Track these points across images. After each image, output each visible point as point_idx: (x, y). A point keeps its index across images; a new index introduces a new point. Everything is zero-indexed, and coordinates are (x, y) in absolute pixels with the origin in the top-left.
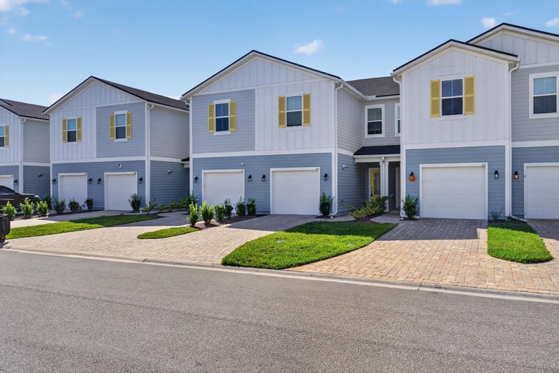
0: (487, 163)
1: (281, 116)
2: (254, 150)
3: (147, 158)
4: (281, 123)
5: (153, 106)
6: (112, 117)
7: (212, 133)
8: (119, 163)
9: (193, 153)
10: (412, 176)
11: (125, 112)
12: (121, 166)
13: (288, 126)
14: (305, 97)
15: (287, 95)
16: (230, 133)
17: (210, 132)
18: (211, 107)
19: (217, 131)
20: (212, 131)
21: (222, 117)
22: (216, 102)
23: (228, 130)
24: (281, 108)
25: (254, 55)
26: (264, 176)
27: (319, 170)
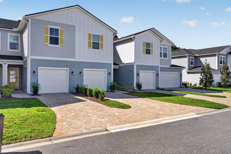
1: (89, 43)
2: (75, 58)
4: (89, 46)
7: (47, 45)
9: (31, 55)
10: (138, 75)
13: (93, 48)
14: (101, 36)
15: (93, 33)
16: (60, 47)
17: (45, 43)
18: (47, 29)
19: (50, 44)
20: (47, 43)
21: (54, 36)
22: (50, 26)
23: (58, 44)
24: (90, 39)
25: (77, 8)
26: (80, 73)
27: (106, 71)
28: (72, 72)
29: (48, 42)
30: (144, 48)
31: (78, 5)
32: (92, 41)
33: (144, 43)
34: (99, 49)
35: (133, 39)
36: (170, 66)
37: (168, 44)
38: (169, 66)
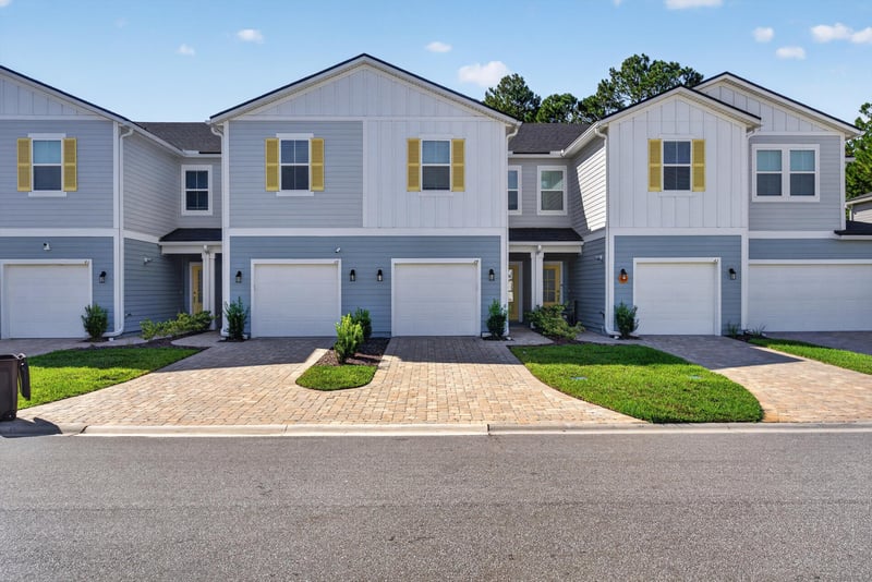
0: (719, 259)
1: (412, 172)
2: (361, 226)
3: (118, 234)
4: (412, 182)
5: (131, 132)
6: (24, 145)
7: (275, 192)
8: (44, 241)
9: (231, 226)
10: (623, 275)
11: (61, 137)
12: (47, 247)
13: (424, 189)
14: (455, 143)
15: (423, 138)
16: (312, 194)
17: (269, 189)
18: (272, 145)
19: (283, 188)
20: (274, 189)
21: (295, 164)
22: (282, 137)
23: (305, 187)
24: (412, 157)
25: (364, 63)
26: (380, 273)
27: (479, 264)
28: (353, 273)
29: (276, 184)
30: (656, 165)
31: (364, 55)
32: (422, 165)
33: (654, 146)
34: (448, 189)
35: (602, 135)
36: (836, 232)
37: (825, 134)
38: (829, 234)
